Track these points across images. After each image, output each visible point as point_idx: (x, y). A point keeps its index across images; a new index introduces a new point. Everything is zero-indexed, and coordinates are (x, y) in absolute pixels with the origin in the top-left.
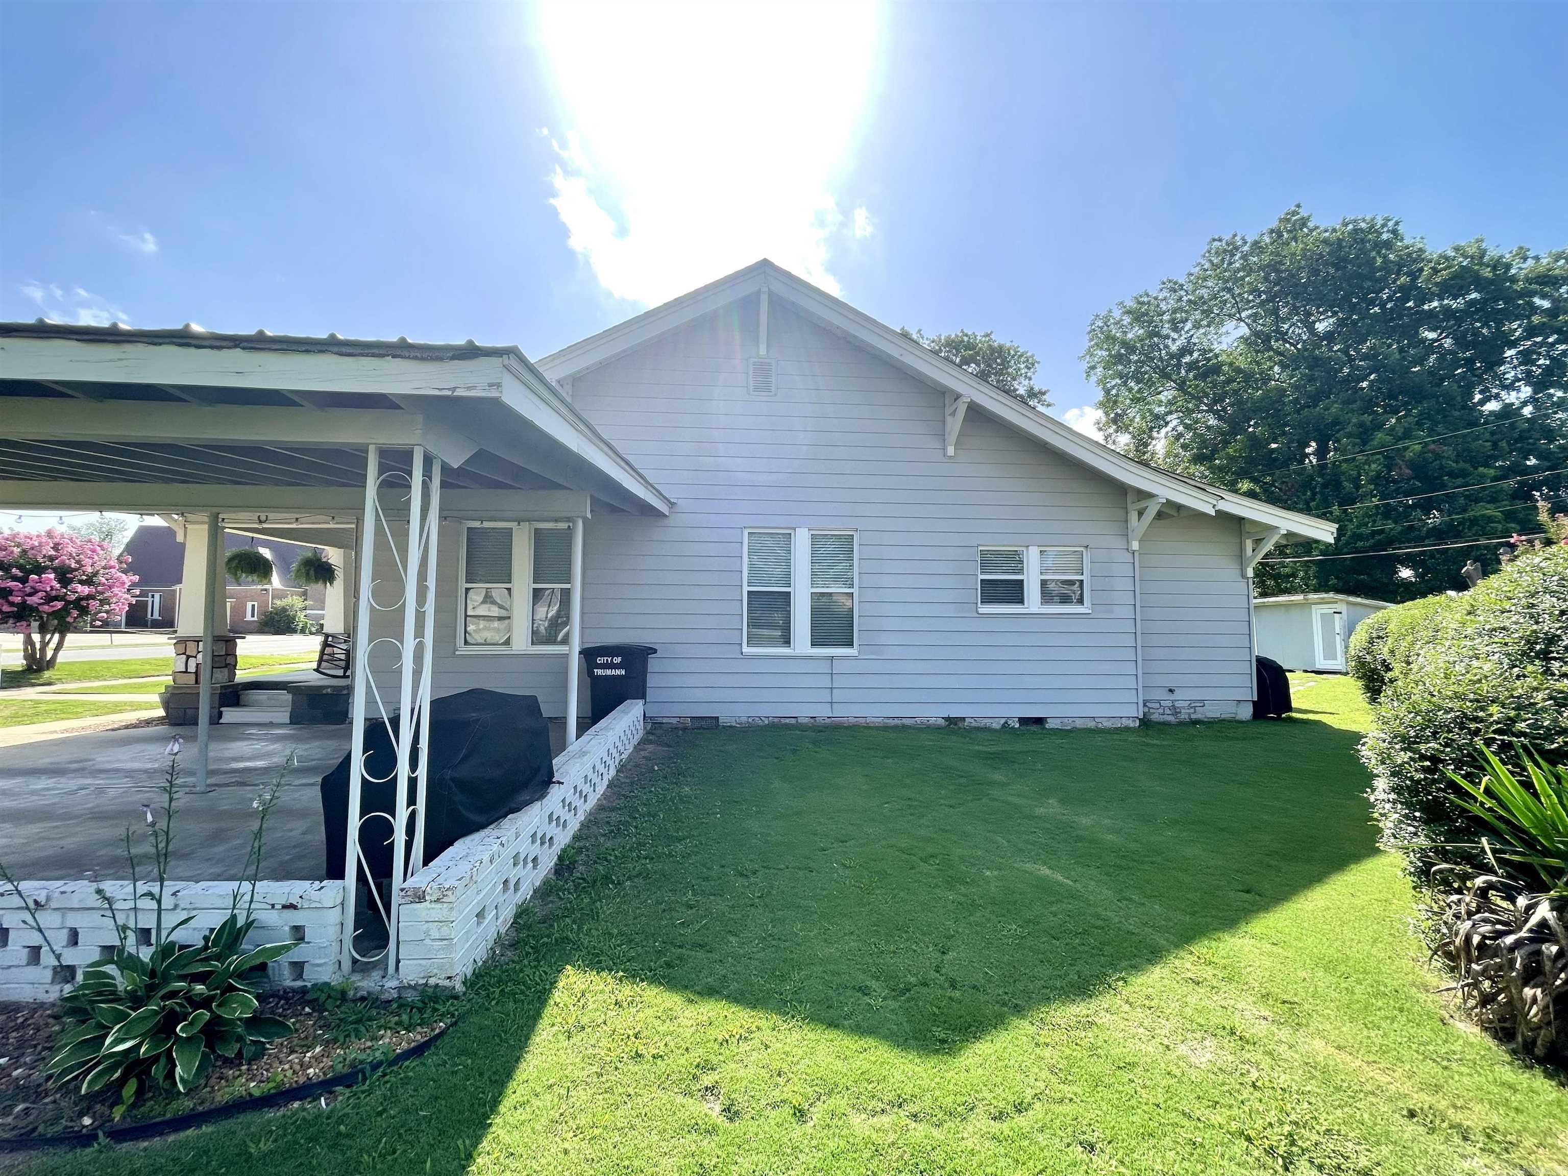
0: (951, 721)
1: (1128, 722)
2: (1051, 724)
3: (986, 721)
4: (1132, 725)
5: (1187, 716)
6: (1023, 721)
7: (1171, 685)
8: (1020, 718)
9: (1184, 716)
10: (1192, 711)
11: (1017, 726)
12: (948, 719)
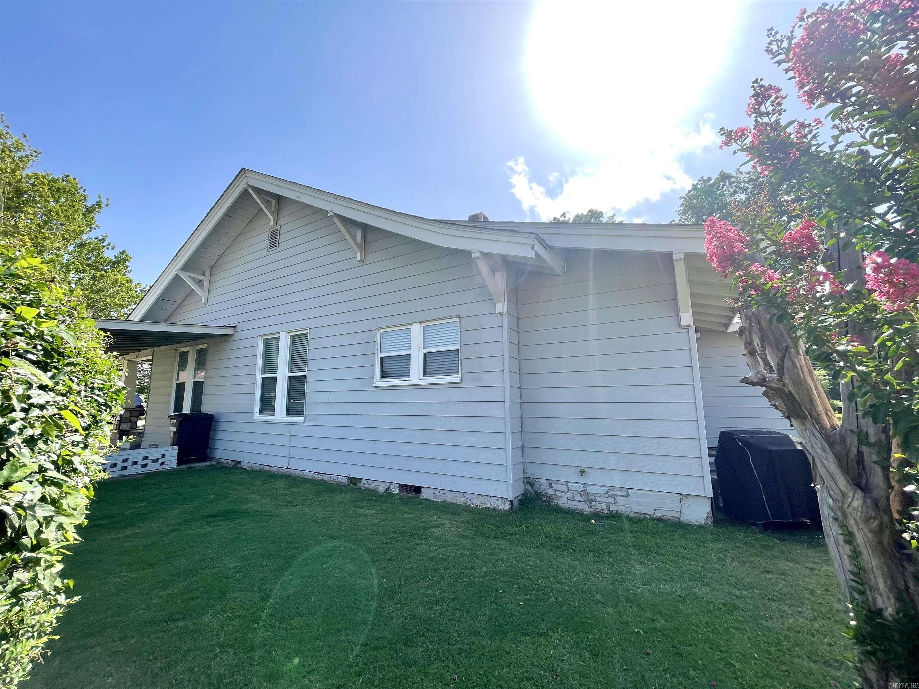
0: (354, 481)
1: (497, 503)
2: (425, 494)
3: (376, 484)
4: (500, 507)
5: (604, 507)
6: (403, 487)
7: (583, 465)
8: (401, 485)
9: (601, 506)
10: (611, 500)
11: (397, 491)
12: (350, 479)
